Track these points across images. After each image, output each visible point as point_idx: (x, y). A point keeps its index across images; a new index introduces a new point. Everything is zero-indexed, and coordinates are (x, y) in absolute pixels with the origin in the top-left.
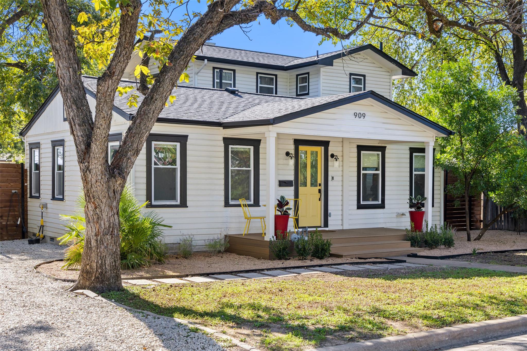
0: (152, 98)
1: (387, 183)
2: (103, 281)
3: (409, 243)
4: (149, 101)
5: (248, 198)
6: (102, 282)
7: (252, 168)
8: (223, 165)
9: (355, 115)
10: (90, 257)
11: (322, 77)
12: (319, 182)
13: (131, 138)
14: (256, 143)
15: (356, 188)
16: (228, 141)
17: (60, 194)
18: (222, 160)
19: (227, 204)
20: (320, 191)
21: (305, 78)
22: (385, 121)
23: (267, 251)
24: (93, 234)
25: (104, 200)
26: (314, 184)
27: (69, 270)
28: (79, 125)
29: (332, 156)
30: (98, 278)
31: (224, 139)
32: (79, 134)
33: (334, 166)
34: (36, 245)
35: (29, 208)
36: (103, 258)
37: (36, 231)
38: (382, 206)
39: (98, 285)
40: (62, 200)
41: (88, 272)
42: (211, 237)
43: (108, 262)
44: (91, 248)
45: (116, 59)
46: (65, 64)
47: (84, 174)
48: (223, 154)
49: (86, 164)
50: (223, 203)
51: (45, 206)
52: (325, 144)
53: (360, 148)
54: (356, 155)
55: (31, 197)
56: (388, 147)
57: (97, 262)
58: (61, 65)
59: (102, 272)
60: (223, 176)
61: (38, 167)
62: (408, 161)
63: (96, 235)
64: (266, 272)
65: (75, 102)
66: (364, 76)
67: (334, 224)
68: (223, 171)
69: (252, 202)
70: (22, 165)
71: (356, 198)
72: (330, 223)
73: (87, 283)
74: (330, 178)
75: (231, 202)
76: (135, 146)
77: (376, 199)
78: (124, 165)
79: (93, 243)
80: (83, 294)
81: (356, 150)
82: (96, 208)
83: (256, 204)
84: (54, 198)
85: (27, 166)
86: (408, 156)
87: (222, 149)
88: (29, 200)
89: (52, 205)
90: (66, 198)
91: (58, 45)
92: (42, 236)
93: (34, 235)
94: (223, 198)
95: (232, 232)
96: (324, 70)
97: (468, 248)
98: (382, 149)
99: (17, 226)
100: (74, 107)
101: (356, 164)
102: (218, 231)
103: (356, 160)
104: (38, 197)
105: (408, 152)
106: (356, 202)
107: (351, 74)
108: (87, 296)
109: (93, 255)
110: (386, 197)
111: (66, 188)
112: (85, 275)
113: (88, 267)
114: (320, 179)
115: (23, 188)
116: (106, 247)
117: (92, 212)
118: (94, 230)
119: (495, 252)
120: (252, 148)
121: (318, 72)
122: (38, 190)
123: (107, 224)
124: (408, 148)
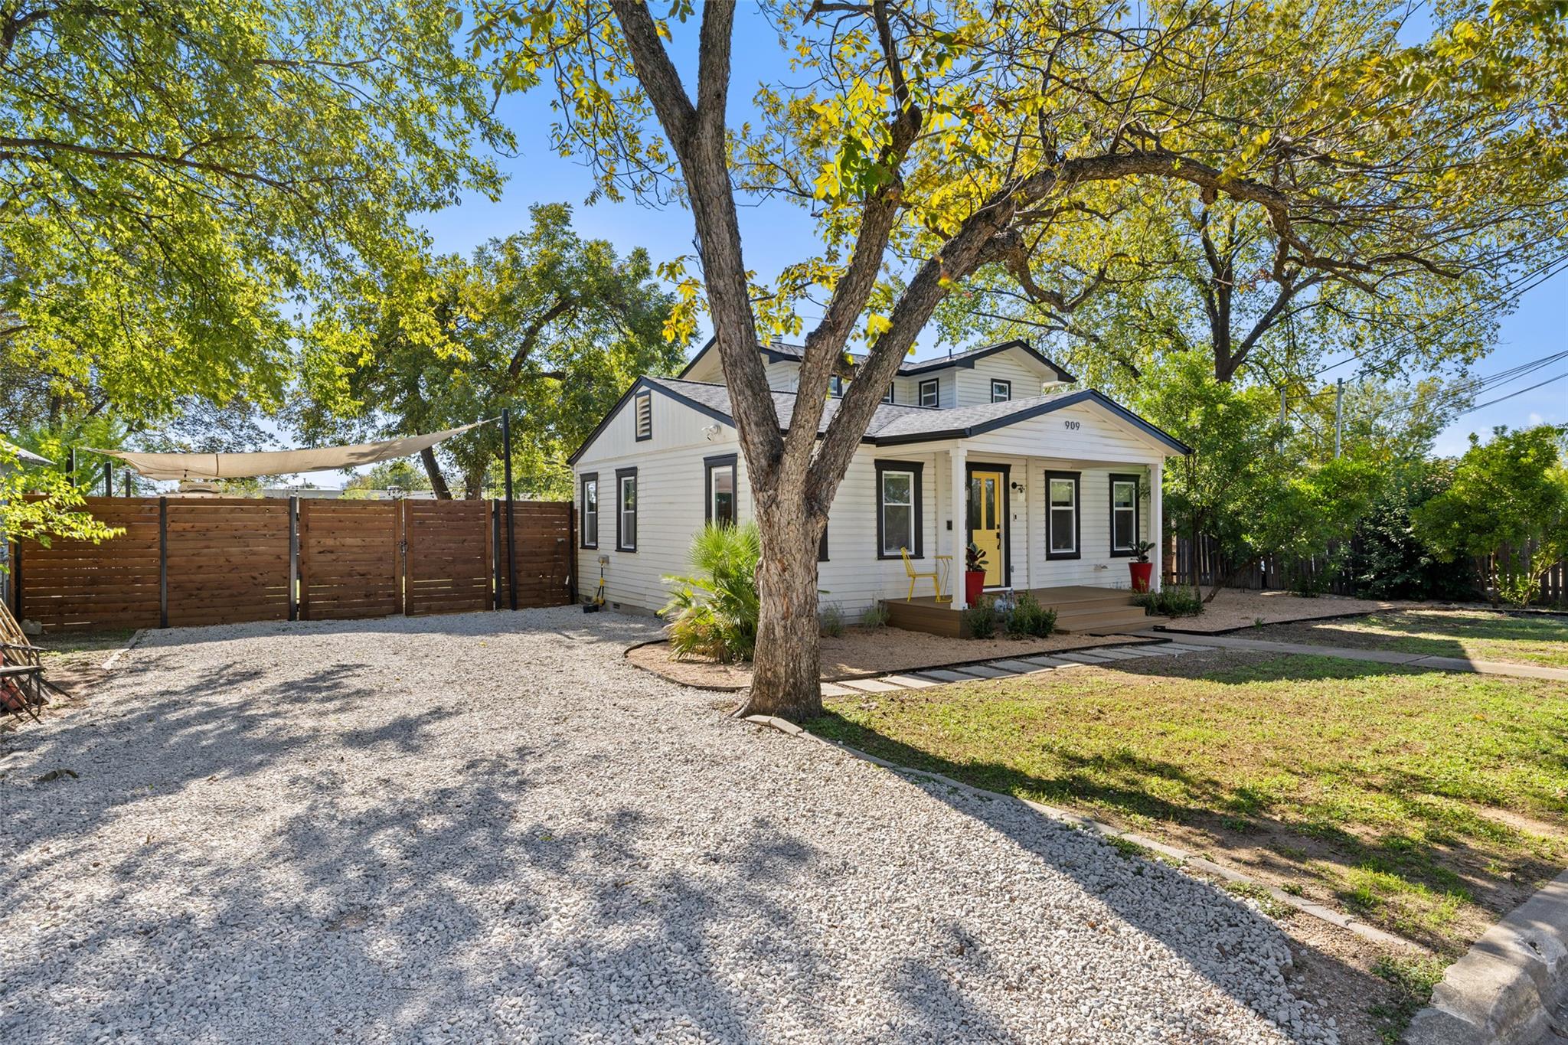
0: (869, 379)
1: (1082, 524)
2: (798, 699)
3: (1143, 609)
4: (863, 384)
5: (908, 548)
6: (796, 701)
7: (912, 504)
8: (874, 500)
9: (1067, 424)
10: (773, 656)
11: (957, 384)
12: (997, 522)
13: (833, 448)
14: (917, 468)
15: (1044, 531)
16: (881, 465)
17: (591, 540)
18: (874, 492)
19: (881, 556)
20: (998, 535)
21: (933, 387)
22: (1104, 433)
23: (957, 626)
24: (779, 616)
25: (798, 557)
26: (991, 525)
27: (682, 661)
28: (756, 424)
29: (1014, 485)
30: (789, 694)
31: (877, 461)
32: (756, 440)
33: (1017, 499)
34: (595, 614)
35: (580, 563)
36: (796, 658)
37: (593, 595)
38: (1077, 556)
39: (791, 707)
40: (634, 551)
41: (769, 683)
42: (862, 604)
43: (804, 665)
44: (774, 640)
45: (847, 298)
46: (734, 317)
47: (766, 512)
48: (874, 484)
49: (771, 492)
50: (875, 555)
51: (605, 560)
52: (1005, 469)
53: (1050, 475)
54: (1043, 484)
55: (584, 547)
56: (1084, 472)
57: (787, 665)
58: (725, 320)
59: (795, 684)
60: (875, 516)
61: (593, 507)
62: (1108, 492)
63: (784, 618)
64: (994, 664)
65: (749, 384)
66: (1009, 383)
67: (1018, 583)
68: (875, 508)
69: (913, 553)
70: (571, 503)
71: (1044, 545)
72: (1012, 580)
73: (770, 703)
74: (1012, 517)
75: (886, 553)
76: (840, 461)
77: (1069, 546)
78: (824, 494)
79: (779, 632)
80: (770, 726)
81: (1043, 477)
82: (784, 570)
83: (919, 554)
84: (619, 549)
85: (577, 506)
86: (1108, 485)
87: (874, 476)
88: (580, 551)
89: (616, 558)
90: (639, 548)
91: (722, 283)
92: (601, 601)
93: (589, 599)
94: (875, 547)
95: (889, 596)
96: (961, 374)
97: (1232, 619)
98: (1076, 476)
99: (564, 587)
100: (748, 393)
101: (1043, 498)
102: (869, 595)
103: (1043, 491)
104: (595, 548)
105: (1107, 480)
106: (1044, 551)
107: (993, 380)
108: (782, 732)
109: (779, 653)
110: (1082, 543)
111: (639, 535)
112: (764, 688)
113: (769, 674)
114: (999, 519)
115: (572, 536)
116: (801, 639)
117: (776, 578)
118: (779, 608)
119: (1280, 623)
120: (912, 474)
121: (953, 377)
122: (594, 537)
123: (801, 597)
124: (1106, 474)
